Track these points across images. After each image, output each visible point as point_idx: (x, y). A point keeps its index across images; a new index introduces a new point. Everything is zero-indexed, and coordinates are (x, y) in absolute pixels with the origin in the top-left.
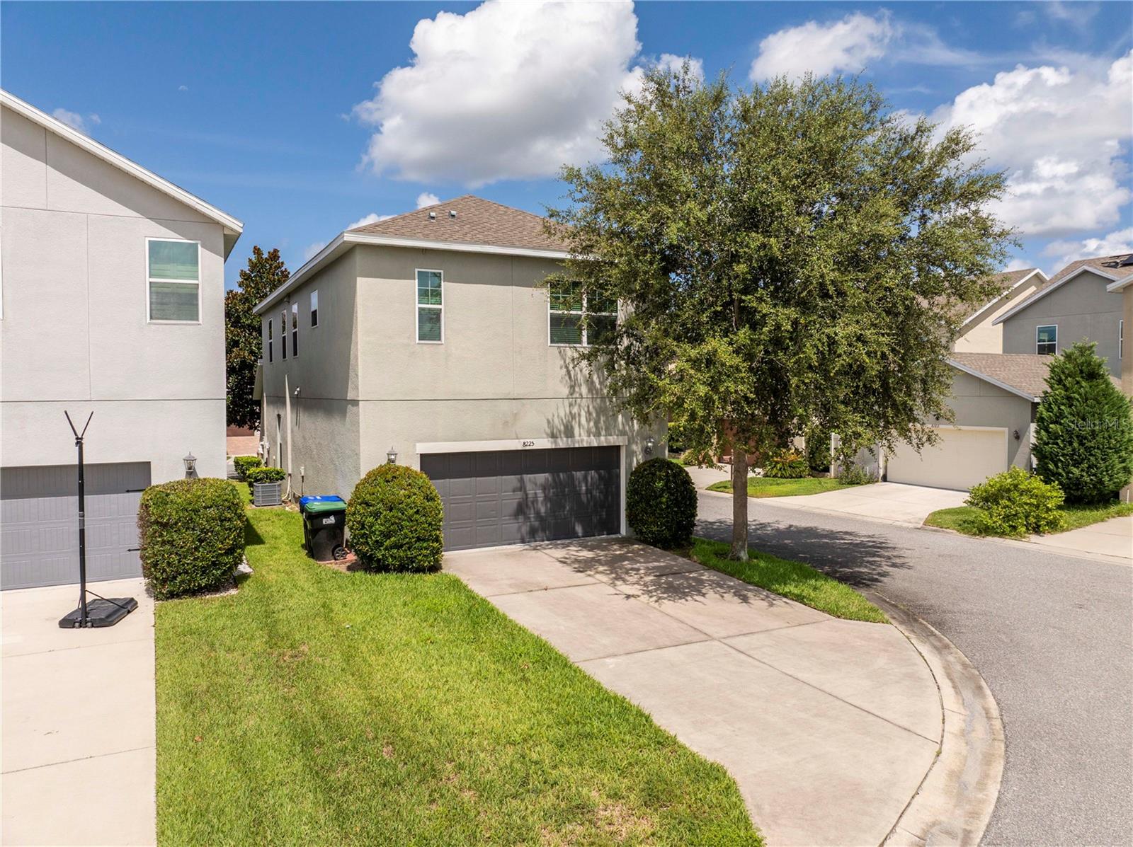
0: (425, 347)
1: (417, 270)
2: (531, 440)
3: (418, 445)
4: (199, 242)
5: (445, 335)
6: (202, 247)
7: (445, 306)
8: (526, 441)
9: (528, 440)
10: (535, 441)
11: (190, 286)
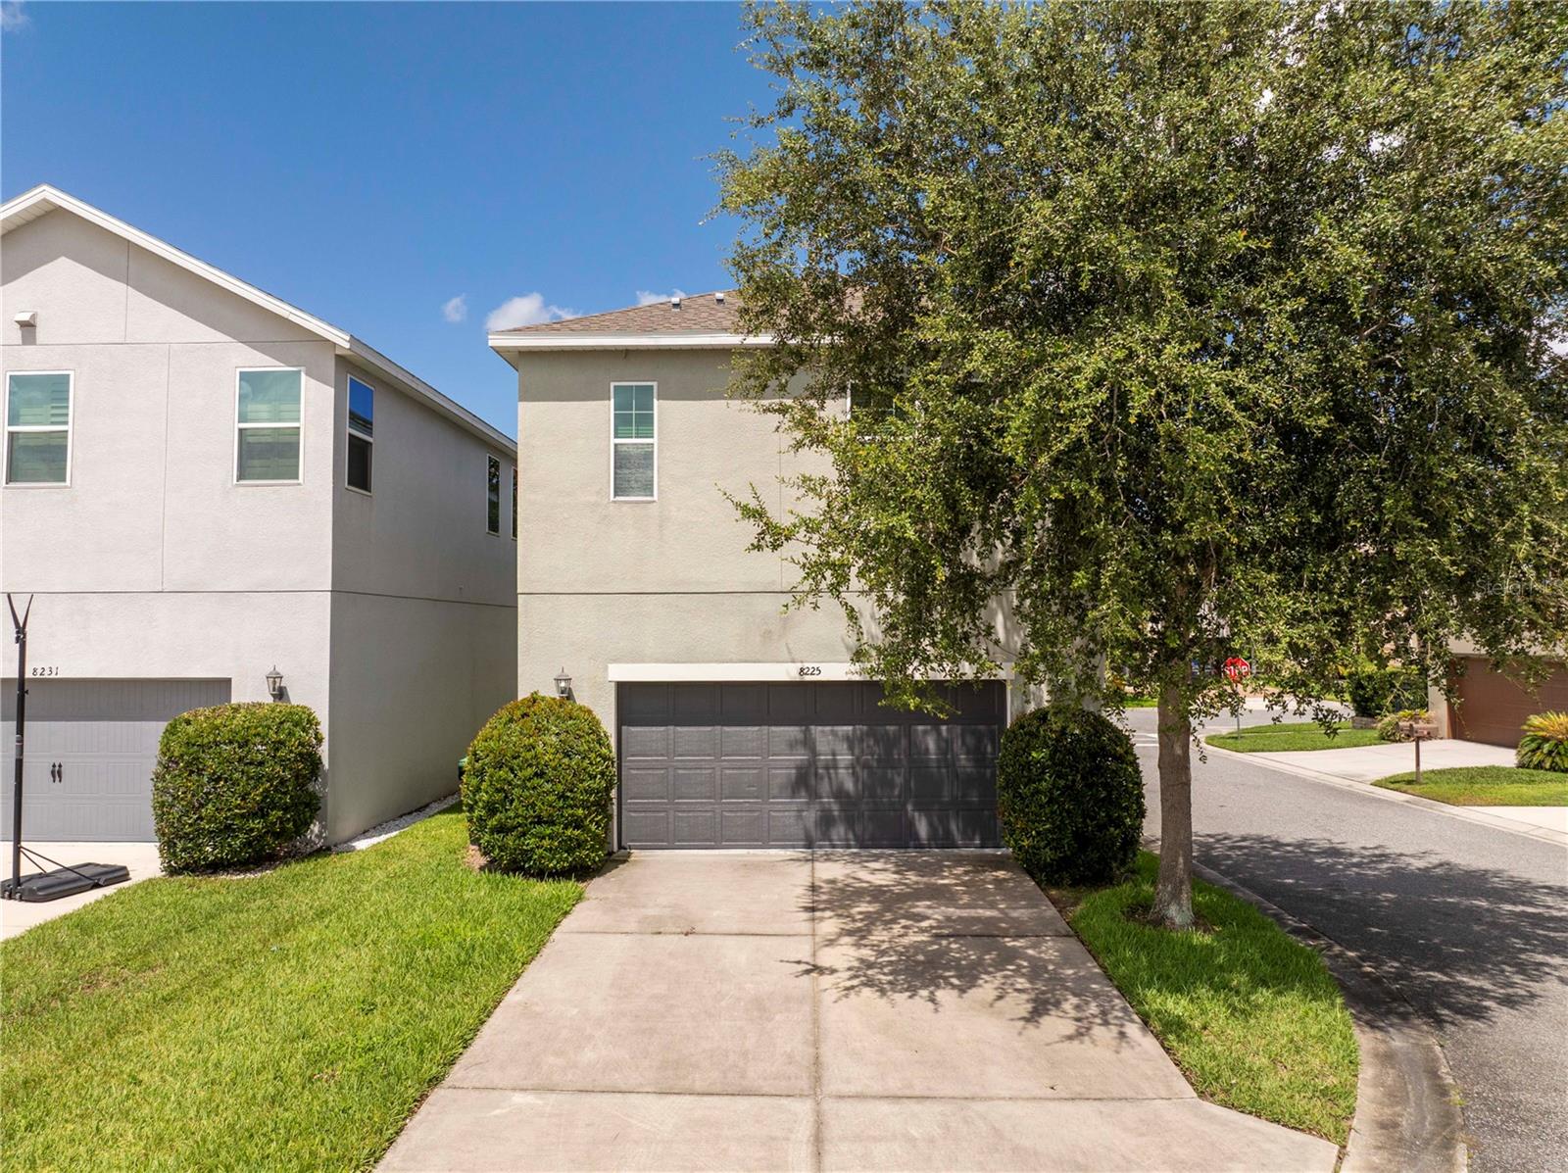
0: (625, 508)
1: (612, 384)
2: (816, 665)
3: (612, 667)
4: (302, 368)
5: (659, 486)
6: (307, 374)
7: (659, 439)
8: (806, 665)
9: (810, 665)
10: (822, 666)
11: (288, 431)
